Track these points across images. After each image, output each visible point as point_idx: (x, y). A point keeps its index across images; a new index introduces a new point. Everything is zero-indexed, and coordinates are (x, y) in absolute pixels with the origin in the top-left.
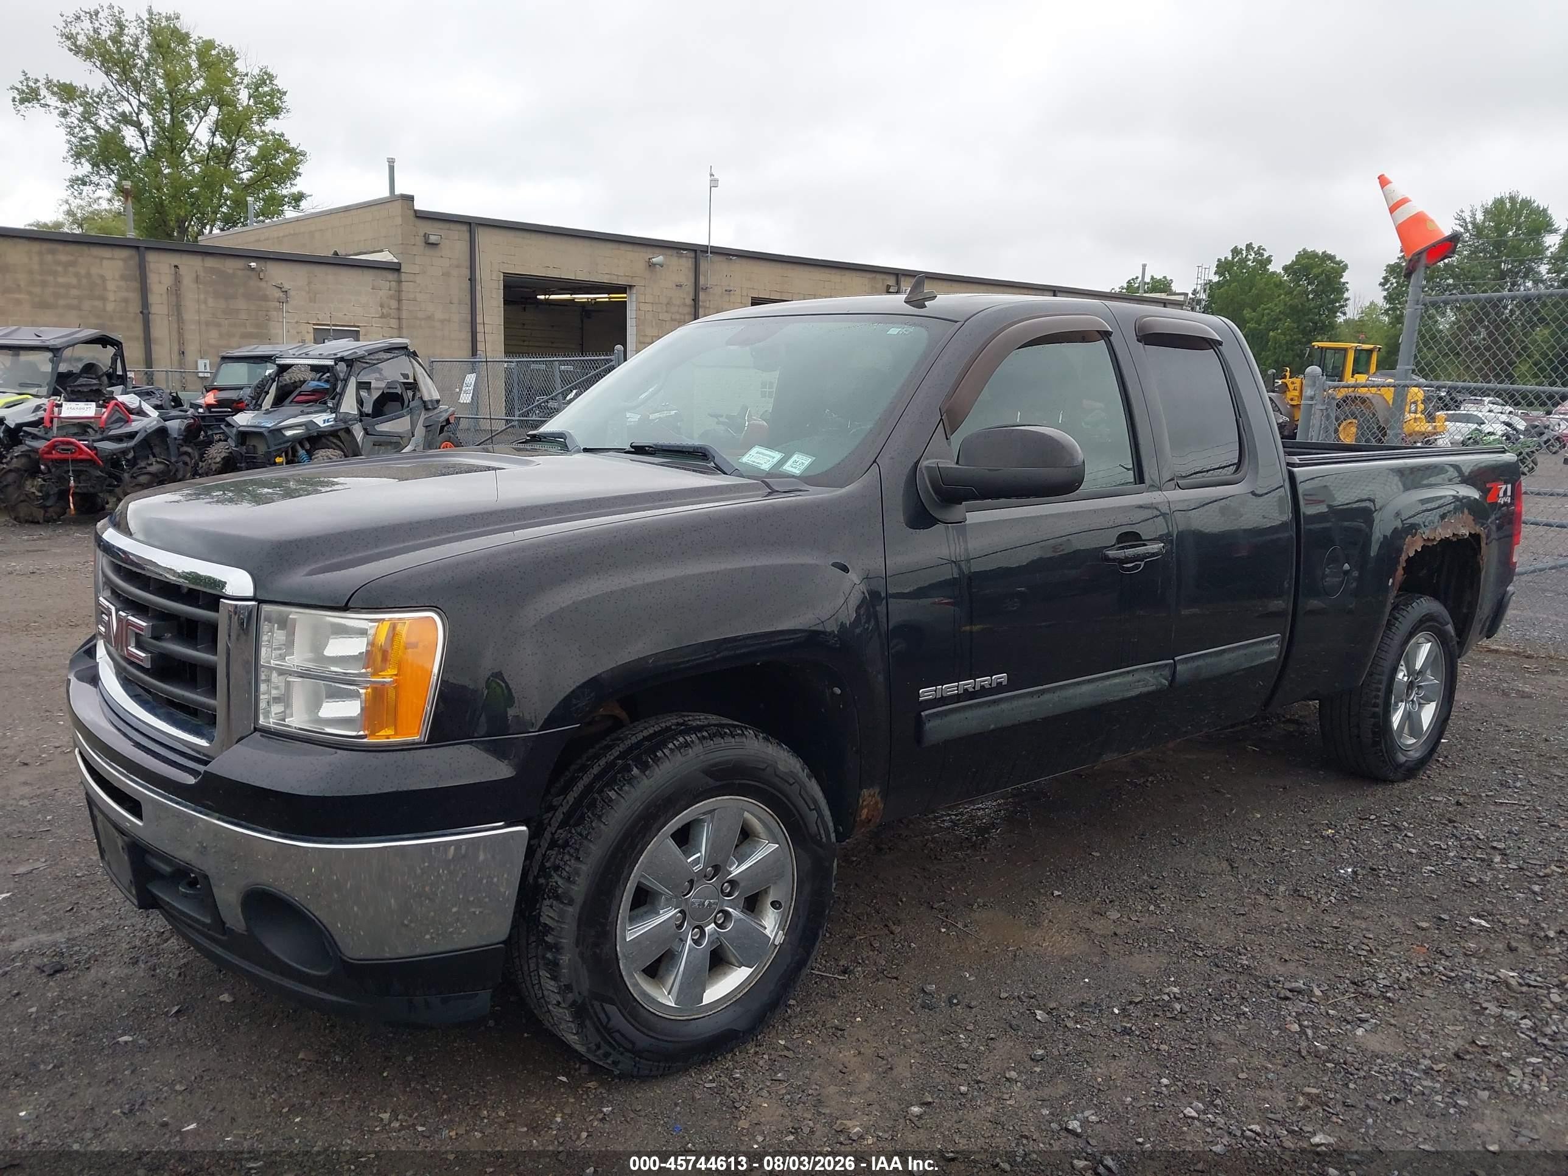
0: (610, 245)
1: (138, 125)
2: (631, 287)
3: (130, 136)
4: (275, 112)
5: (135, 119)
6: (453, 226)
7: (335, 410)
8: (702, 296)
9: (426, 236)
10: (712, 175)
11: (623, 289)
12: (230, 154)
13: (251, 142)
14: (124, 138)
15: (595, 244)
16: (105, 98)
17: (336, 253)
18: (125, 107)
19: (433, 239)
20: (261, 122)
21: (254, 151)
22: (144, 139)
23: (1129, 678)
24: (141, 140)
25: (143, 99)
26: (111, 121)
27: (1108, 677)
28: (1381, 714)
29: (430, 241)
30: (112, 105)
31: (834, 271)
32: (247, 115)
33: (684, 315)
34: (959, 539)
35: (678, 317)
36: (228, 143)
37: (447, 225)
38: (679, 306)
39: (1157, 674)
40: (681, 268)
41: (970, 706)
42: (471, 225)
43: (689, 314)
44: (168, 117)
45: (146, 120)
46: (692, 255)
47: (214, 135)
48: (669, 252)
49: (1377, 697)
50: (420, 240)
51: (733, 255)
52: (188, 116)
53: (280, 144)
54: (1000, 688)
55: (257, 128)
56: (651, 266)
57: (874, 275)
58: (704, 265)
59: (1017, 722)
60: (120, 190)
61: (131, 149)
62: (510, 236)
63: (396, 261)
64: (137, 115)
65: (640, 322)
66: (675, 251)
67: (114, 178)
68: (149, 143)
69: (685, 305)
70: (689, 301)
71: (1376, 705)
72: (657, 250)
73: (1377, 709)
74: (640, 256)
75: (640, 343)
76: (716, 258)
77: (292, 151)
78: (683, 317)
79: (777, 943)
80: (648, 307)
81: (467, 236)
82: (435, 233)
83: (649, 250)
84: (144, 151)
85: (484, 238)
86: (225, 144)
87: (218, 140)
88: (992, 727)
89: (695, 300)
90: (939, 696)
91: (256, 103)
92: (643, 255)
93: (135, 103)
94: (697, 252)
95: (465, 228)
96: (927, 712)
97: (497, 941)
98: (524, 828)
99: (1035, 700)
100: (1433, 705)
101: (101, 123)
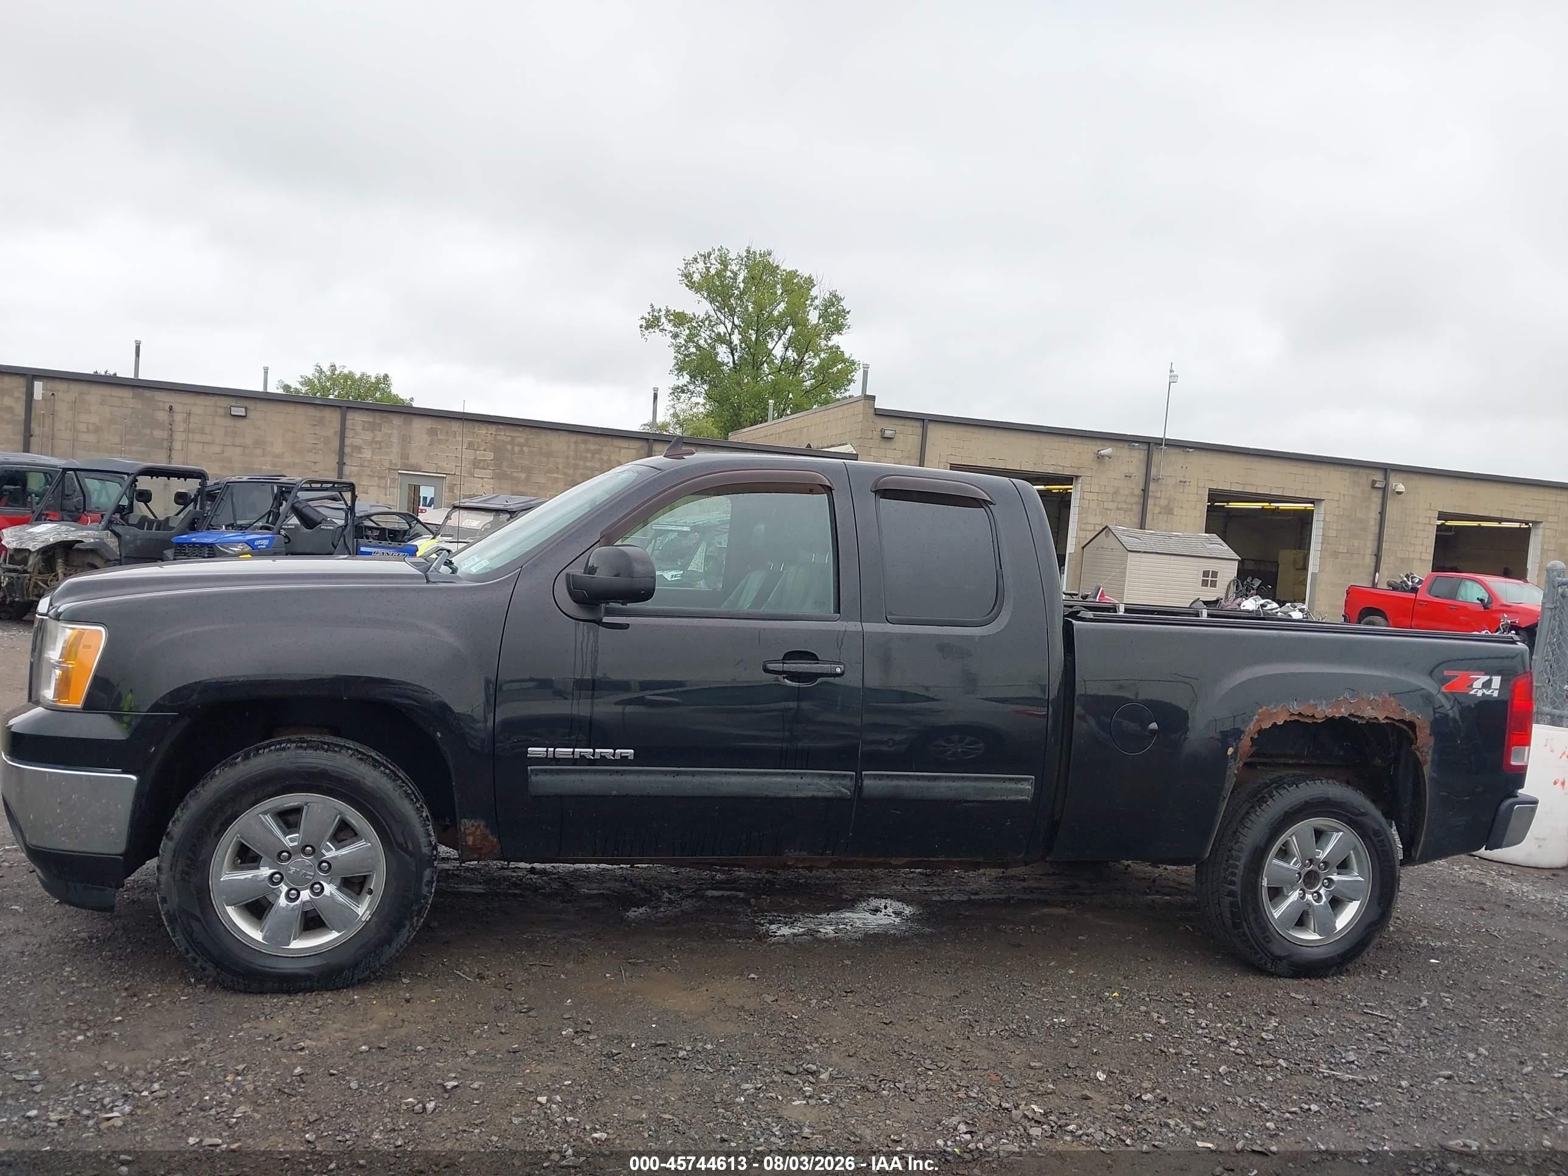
0: (1057, 439)
1: (729, 343)
2: (1077, 477)
3: (723, 354)
4: (838, 328)
5: (728, 338)
6: (907, 422)
7: (684, 567)
8: (1152, 486)
9: (883, 431)
10: (1171, 371)
11: (1069, 480)
12: (799, 364)
13: (817, 355)
14: (717, 354)
15: (1043, 437)
16: (707, 323)
17: (809, 446)
18: (721, 329)
19: (888, 433)
20: (827, 338)
21: (817, 362)
22: (733, 355)
23: (797, 780)
24: (730, 356)
25: (737, 322)
26: (709, 341)
27: (766, 774)
28: (1239, 892)
29: (886, 436)
30: (712, 326)
31: (1307, 465)
32: (816, 332)
33: (1132, 504)
34: (588, 633)
35: (1124, 506)
36: (798, 355)
37: (902, 422)
38: (1127, 496)
39: (833, 782)
40: (1132, 461)
41: (586, 771)
42: (925, 421)
43: (1137, 503)
44: (754, 336)
45: (736, 339)
46: (1146, 447)
47: (787, 349)
48: (1121, 445)
49: (1234, 874)
50: (877, 434)
51: (1190, 448)
52: (770, 335)
53: (836, 354)
54: (624, 760)
55: (823, 343)
56: (1100, 458)
57: (1356, 470)
58: (1156, 458)
59: (645, 794)
60: (709, 397)
61: (723, 364)
62: (960, 431)
63: (855, 452)
64: (730, 335)
65: (1082, 510)
66: (1126, 445)
67: (706, 387)
68: (736, 358)
69: (1133, 494)
70: (1138, 491)
71: (1233, 883)
72: (1107, 443)
73: (1234, 887)
74: (1089, 449)
75: (1081, 530)
76: (1171, 451)
77: (844, 361)
78: (1129, 507)
79: (363, 919)
80: (1094, 496)
81: (919, 431)
82: (890, 427)
83: (1099, 443)
84: (731, 365)
85: (934, 431)
86: (796, 357)
87: (792, 355)
88: (614, 793)
89: (1145, 491)
90: (551, 756)
91: (824, 322)
92: (1092, 447)
93: (729, 326)
94: (1150, 444)
95: (919, 424)
96: (533, 767)
97: (117, 853)
98: (134, 778)
99: (669, 778)
100: (1358, 903)
101: (702, 342)
